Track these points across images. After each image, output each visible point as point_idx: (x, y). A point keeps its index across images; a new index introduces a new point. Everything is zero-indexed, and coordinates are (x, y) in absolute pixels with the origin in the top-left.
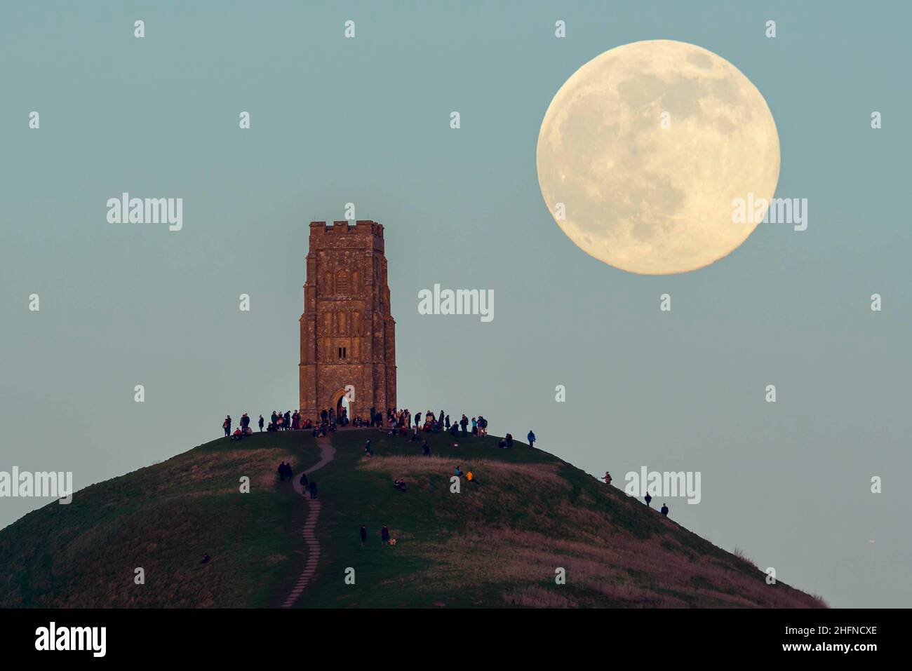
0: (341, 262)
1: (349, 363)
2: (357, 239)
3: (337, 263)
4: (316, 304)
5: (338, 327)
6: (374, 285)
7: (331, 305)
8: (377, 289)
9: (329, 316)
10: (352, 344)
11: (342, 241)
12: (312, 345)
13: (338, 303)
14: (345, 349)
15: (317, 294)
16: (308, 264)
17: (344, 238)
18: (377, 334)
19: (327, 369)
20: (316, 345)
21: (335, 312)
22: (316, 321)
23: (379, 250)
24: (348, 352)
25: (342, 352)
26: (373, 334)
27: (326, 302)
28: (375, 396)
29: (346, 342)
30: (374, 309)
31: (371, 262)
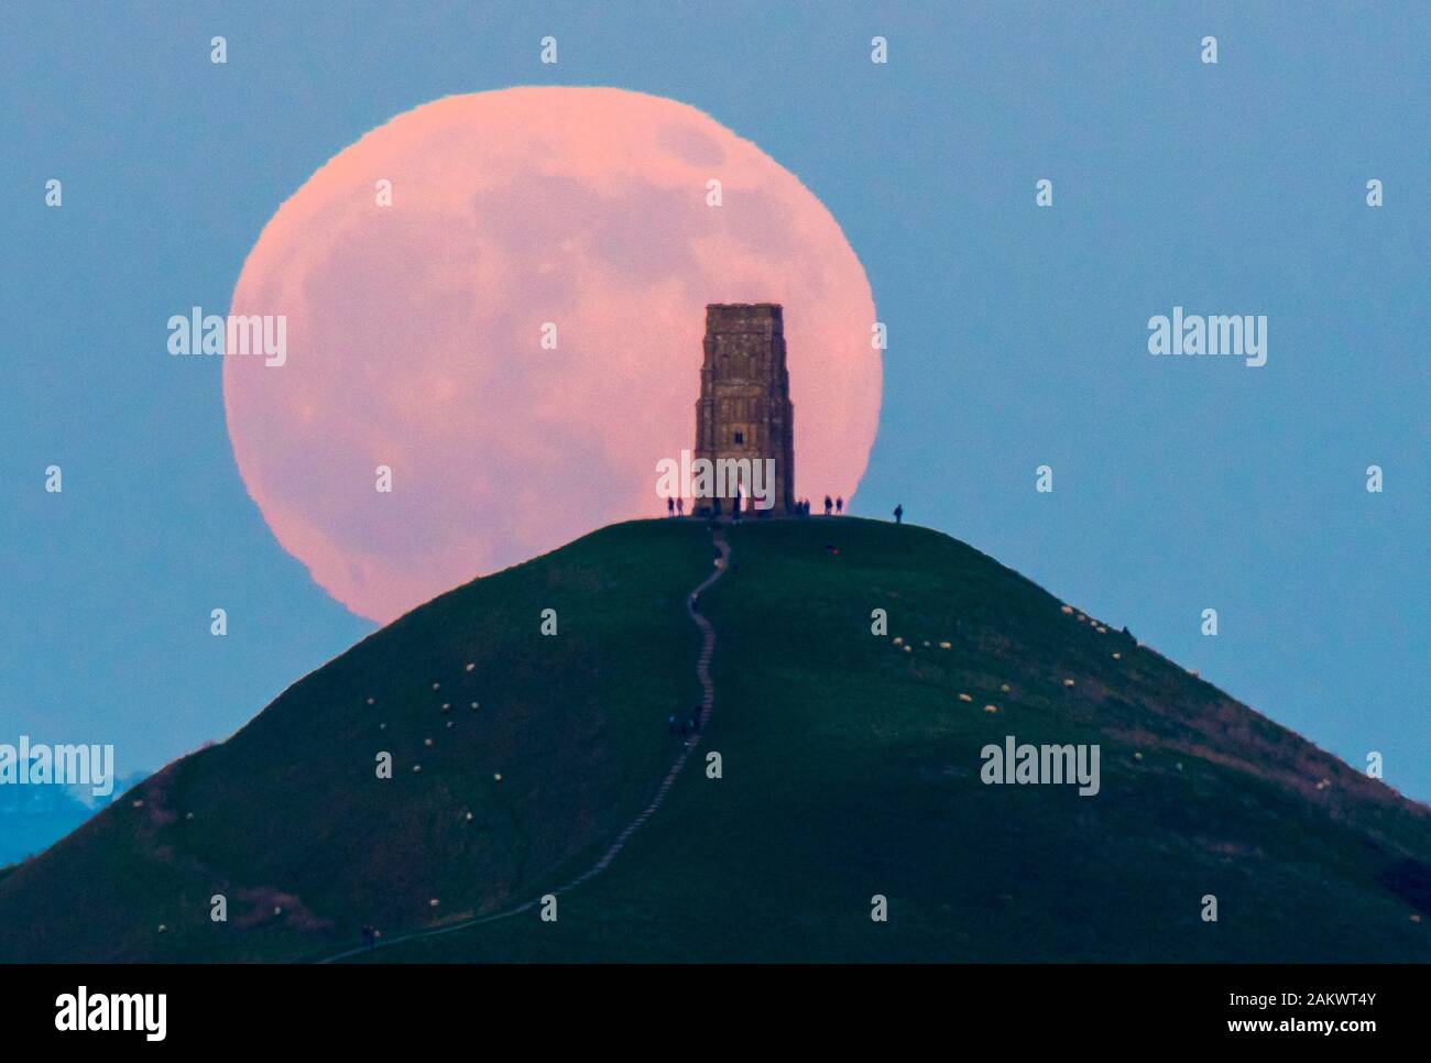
0: (739, 346)
1: (746, 450)
2: (755, 322)
3: (734, 347)
4: (713, 388)
5: (735, 413)
6: (772, 371)
7: (728, 391)
8: (775, 374)
9: (726, 402)
10: (749, 430)
11: (741, 325)
12: (708, 431)
13: (736, 388)
14: (741, 435)
15: (714, 378)
16: (705, 348)
17: (742, 322)
18: (775, 420)
21: (734, 398)
22: (712, 406)
23: (778, 333)
24: (745, 438)
25: (739, 439)
26: (770, 419)
27: (723, 387)
29: (743, 428)
30: (771, 394)
31: (768, 346)
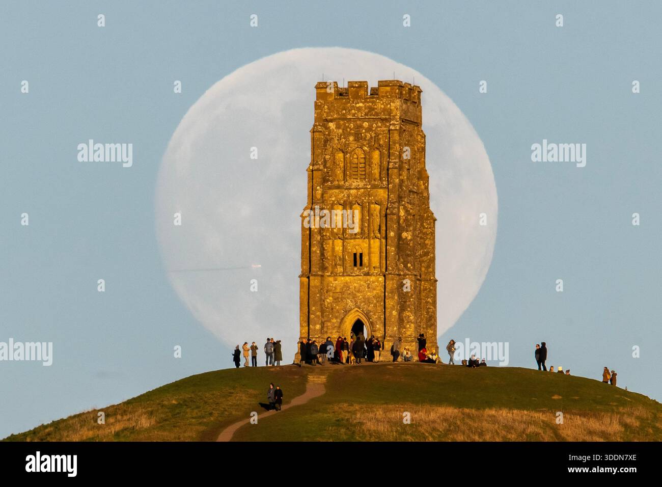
0: (358, 137)
1: (367, 274)
3: (351, 138)
4: (323, 193)
6: (400, 168)
7: (343, 195)
10: (370, 247)
11: (359, 109)
12: (316, 250)
13: (352, 191)
14: (361, 255)
15: (324, 180)
16: (313, 139)
17: (361, 105)
18: (404, 235)
19: (337, 282)
20: (323, 250)
23: (413, 121)
24: (365, 259)
25: (358, 260)
26: (399, 235)
27: (336, 191)
28: (401, 321)
29: (362, 246)
30: (400, 201)
